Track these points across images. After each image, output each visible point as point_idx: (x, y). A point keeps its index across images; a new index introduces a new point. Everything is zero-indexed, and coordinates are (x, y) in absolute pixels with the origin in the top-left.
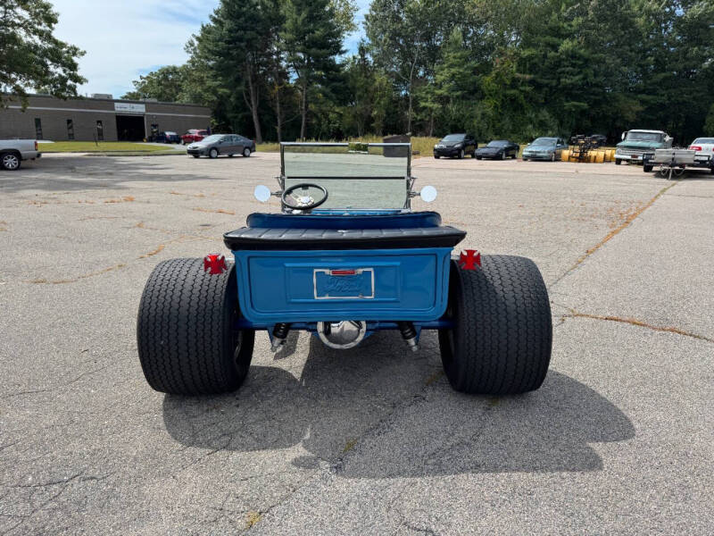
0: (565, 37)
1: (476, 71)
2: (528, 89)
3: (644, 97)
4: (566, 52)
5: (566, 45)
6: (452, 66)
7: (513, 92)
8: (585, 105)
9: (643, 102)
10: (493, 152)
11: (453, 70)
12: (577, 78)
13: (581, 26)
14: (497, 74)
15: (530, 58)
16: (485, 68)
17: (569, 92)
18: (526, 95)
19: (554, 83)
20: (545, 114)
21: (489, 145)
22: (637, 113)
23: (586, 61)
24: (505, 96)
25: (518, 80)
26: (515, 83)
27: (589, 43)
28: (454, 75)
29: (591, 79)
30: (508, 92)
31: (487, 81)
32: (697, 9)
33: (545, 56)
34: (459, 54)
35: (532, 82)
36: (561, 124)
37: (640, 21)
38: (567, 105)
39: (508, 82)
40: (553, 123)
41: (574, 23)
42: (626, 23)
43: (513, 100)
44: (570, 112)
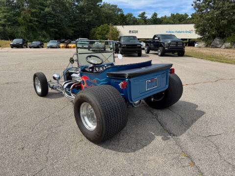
0: (46, 7)
1: (15, 15)
2: (37, 23)
3: (72, 28)
4: (47, 12)
5: (47, 9)
6: (3, 12)
7: (31, 24)
8: (57, 30)
9: (73, 30)
10: (35, 45)
11: (5, 14)
12: (52, 21)
13: (50, 4)
14: (24, 17)
15: (35, 12)
16: (18, 14)
17: (51, 25)
18: (36, 26)
19: (45, 22)
20: (44, 33)
21: (33, 43)
22: (72, 33)
23: (54, 15)
24: (28, 25)
25: (32, 20)
26: (31, 21)
27: (54, 10)
28: (5, 16)
29: (57, 21)
30: (29, 24)
31: (20, 19)
32: (82, 3)
33: (40, 13)
34: (6, 8)
35: (37, 21)
36: (50, 36)
37: (67, 5)
38: (51, 30)
39: (28, 20)
40: (47, 35)
41: (48, 2)
42: (63, 4)
43: (32, 27)
44: (52, 32)
